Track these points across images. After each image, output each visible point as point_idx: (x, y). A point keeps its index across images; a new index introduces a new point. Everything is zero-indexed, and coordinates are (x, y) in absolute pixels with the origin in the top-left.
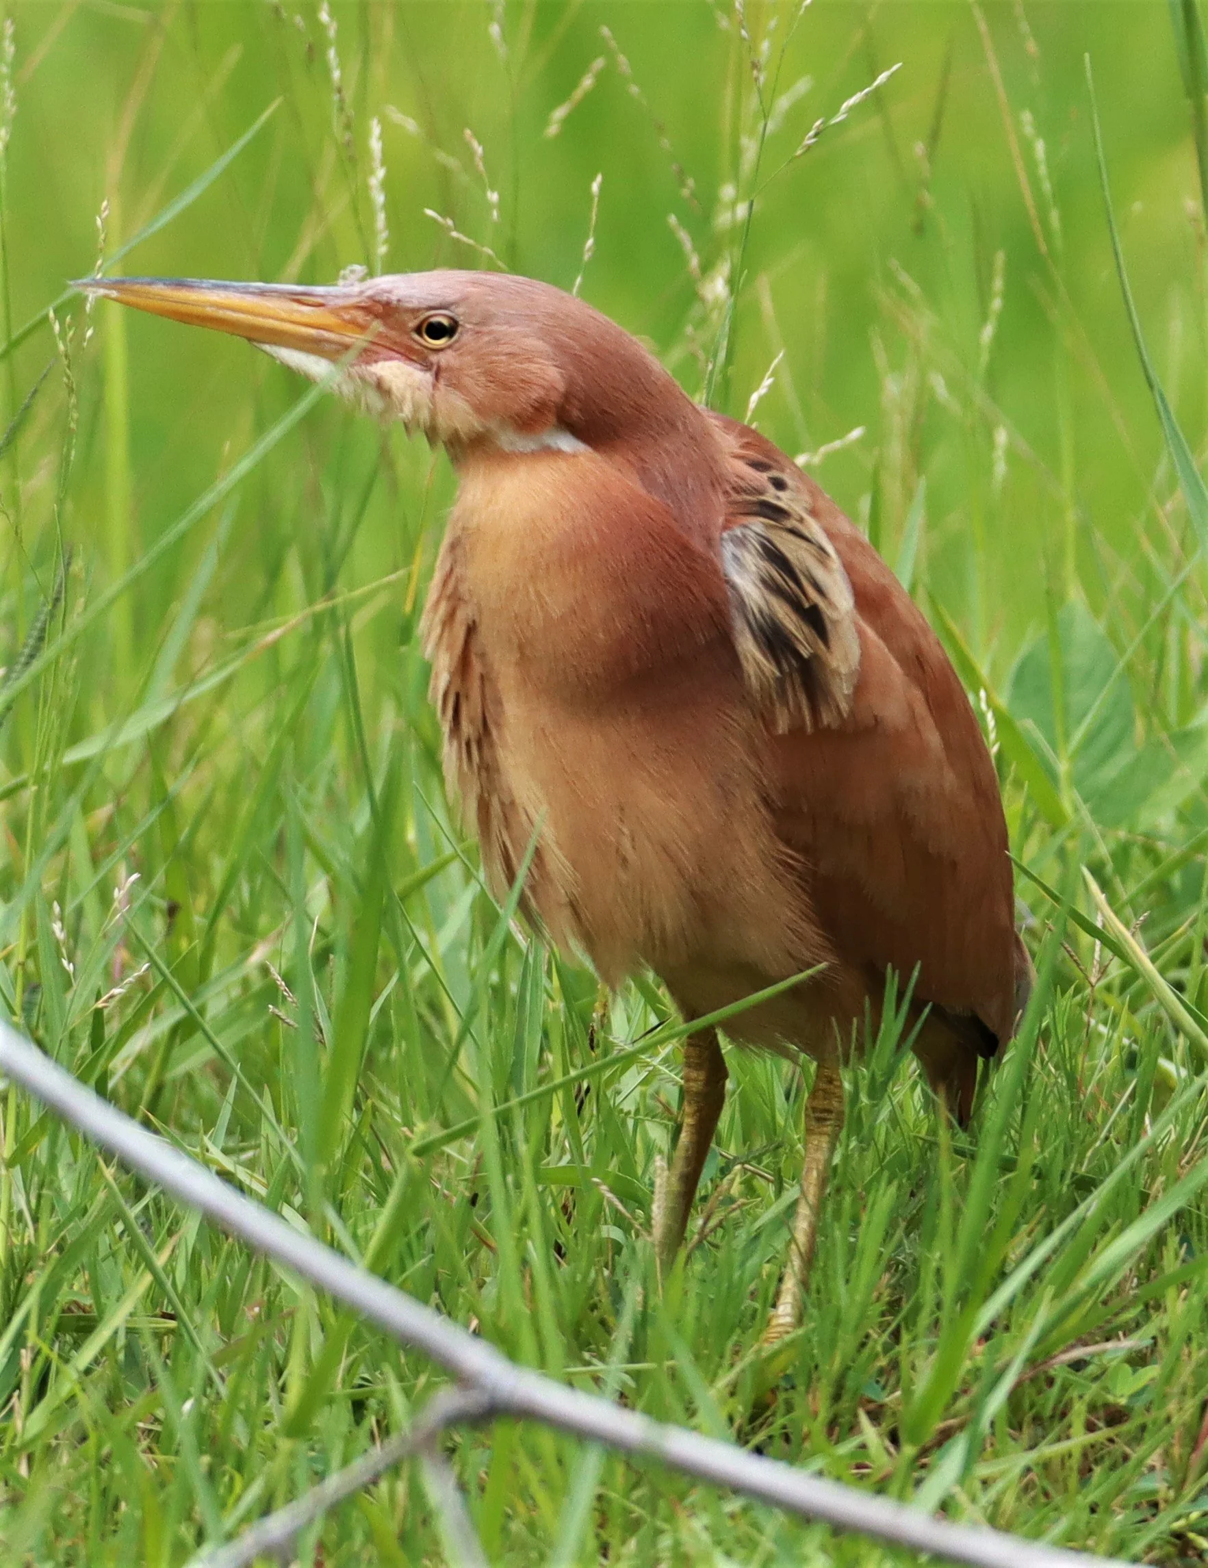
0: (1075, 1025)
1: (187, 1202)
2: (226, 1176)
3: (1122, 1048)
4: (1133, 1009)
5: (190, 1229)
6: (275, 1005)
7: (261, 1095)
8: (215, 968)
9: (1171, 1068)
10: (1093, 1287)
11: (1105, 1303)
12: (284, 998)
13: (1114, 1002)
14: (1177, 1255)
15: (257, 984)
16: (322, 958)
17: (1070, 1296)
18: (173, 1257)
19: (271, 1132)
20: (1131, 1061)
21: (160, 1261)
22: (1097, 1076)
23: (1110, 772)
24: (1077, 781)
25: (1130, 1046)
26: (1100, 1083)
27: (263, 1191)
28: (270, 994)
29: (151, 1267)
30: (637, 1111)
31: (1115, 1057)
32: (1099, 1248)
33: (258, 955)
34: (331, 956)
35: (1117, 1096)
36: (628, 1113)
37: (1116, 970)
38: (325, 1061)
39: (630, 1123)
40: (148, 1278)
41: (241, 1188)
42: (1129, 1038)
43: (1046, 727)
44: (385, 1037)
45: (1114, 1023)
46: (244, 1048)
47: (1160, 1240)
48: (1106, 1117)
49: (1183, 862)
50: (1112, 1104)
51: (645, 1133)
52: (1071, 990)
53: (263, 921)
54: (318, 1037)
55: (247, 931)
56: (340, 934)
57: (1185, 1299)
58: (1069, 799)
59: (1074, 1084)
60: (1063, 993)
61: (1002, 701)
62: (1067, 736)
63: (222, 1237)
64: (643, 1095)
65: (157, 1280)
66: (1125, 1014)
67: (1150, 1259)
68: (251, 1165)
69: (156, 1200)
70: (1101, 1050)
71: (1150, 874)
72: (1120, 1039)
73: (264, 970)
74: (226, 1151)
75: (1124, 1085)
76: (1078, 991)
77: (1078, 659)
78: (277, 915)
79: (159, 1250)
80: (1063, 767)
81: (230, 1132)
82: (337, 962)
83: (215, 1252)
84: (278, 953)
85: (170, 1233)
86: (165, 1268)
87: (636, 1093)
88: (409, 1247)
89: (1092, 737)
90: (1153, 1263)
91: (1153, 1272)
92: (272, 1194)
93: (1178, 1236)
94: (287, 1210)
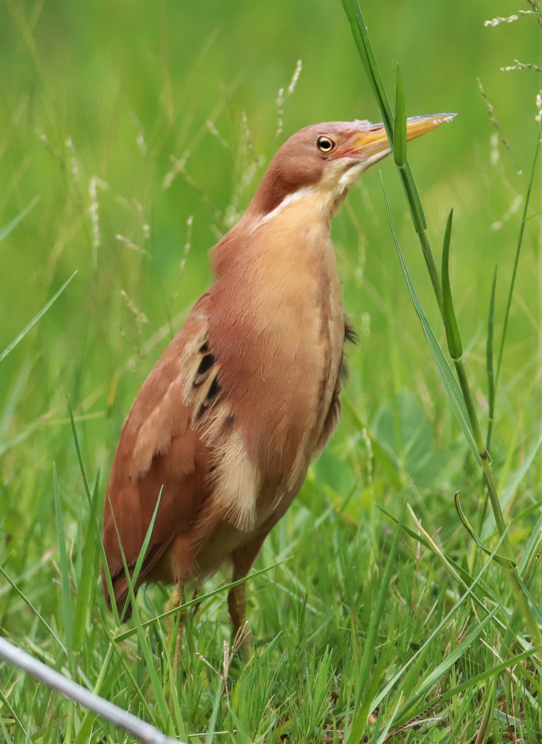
0: (410, 577)
1: (19, 667)
2: (36, 655)
3: (431, 587)
4: (435, 569)
5: (21, 678)
6: (56, 578)
8: (29, 562)
9: (453, 594)
10: (421, 694)
11: (427, 700)
12: (59, 575)
13: (427, 567)
14: (457, 678)
15: (47, 570)
17: (411, 698)
18: (13, 692)
20: (435, 592)
22: (420, 599)
23: (422, 463)
24: (408, 469)
25: (435, 584)
26: (422, 603)
27: (53, 662)
28: (53, 573)
29: (2, 698)
30: (217, 621)
31: (428, 591)
32: (424, 674)
33: (47, 557)
35: (429, 608)
36: (213, 622)
37: (427, 553)
39: (214, 626)
41: (43, 660)
42: (434, 581)
43: (393, 445)
45: (427, 575)
46: (42, 600)
47: (449, 671)
48: (425, 618)
50: (428, 611)
51: (221, 631)
52: (408, 562)
53: (47, 542)
55: (40, 546)
57: (461, 696)
58: (404, 478)
59: (410, 603)
60: (404, 563)
61: (374, 434)
62: (403, 448)
63: (34, 682)
64: (219, 614)
65: (5, 704)
66: (432, 571)
67: (445, 680)
68: (47, 649)
69: (6, 666)
70: (422, 588)
71: (440, 510)
72: (430, 582)
73: (50, 563)
74: (36, 643)
75: (432, 603)
76: (410, 562)
77: (406, 414)
79: (8, 688)
80: (401, 463)
81: (37, 635)
83: (33, 688)
85: (12, 681)
86: (9, 699)
87: (216, 614)
88: (117, 684)
89: (414, 448)
90: (448, 681)
91: (448, 686)
92: (57, 663)
93: (458, 670)
94: (63, 670)
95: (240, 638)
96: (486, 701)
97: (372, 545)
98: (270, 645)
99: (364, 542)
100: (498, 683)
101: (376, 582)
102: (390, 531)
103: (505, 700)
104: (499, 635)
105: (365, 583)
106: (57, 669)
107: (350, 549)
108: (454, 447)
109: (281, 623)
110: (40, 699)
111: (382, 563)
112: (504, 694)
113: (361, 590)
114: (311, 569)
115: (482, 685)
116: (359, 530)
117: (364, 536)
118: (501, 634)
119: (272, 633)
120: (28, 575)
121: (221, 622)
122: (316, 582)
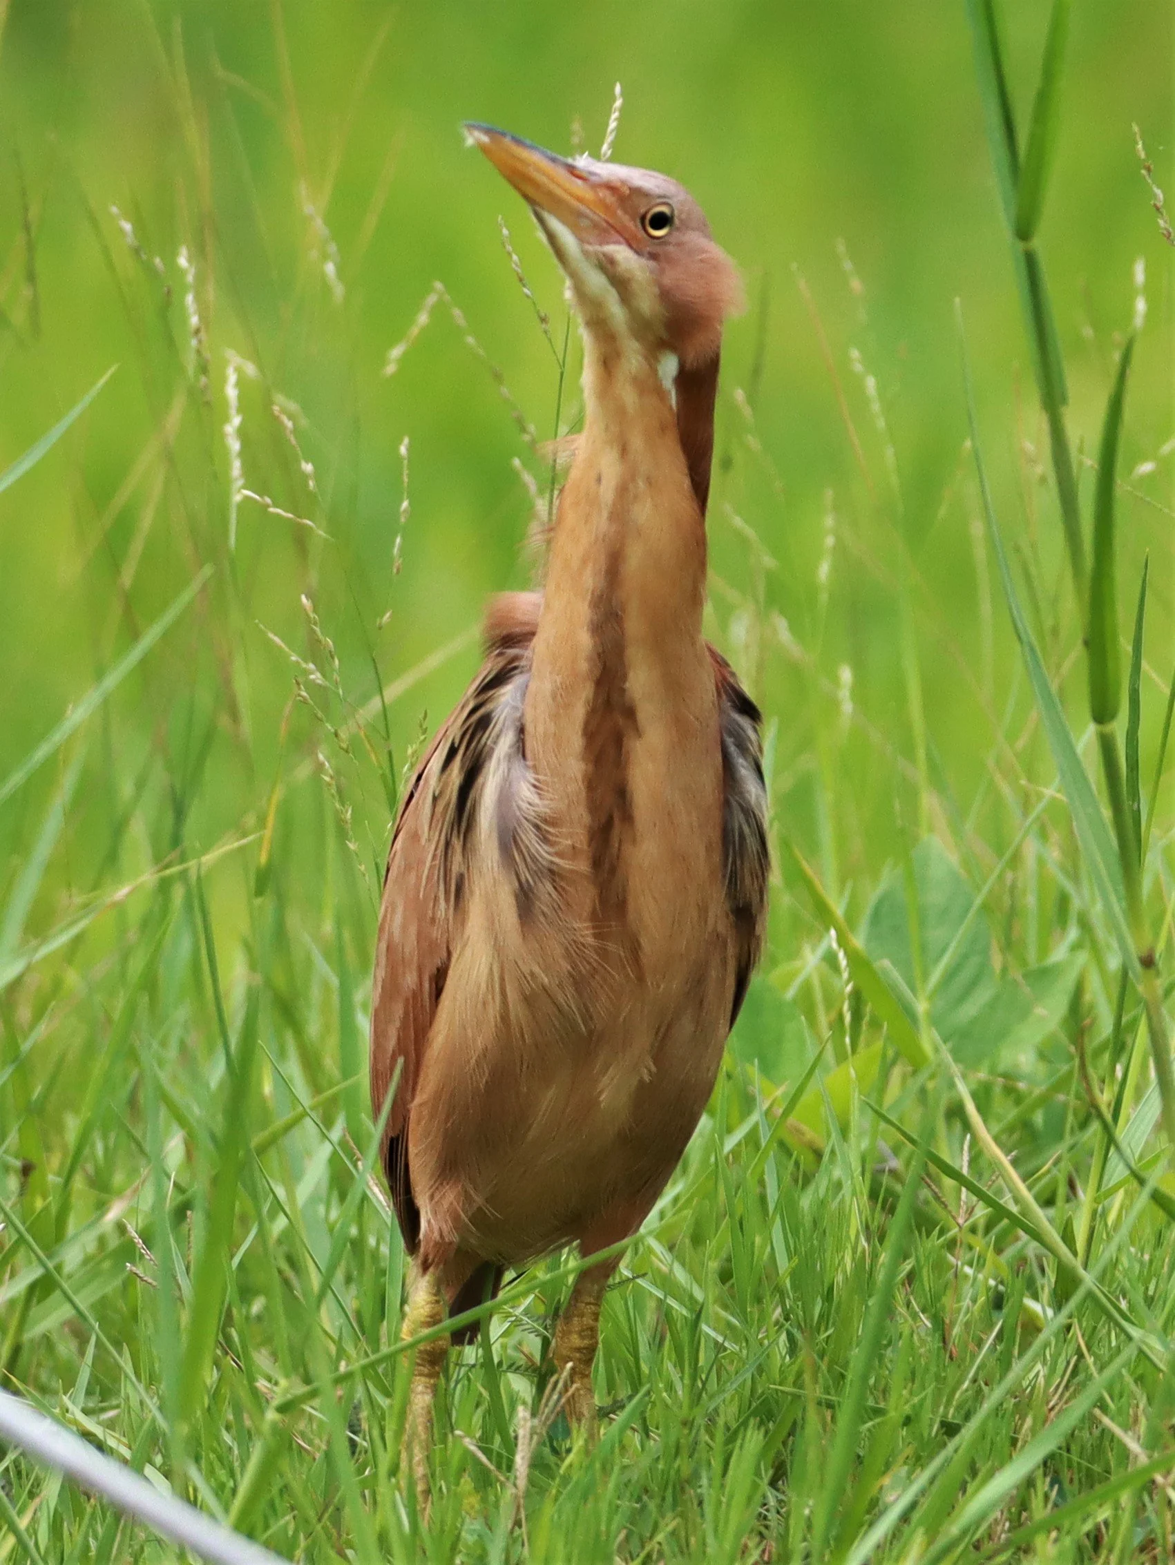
1: (48, 1463)
3: (988, 1289)
4: (999, 1250)
5: (51, 1490)
6: (133, 1263)
7: (120, 1353)
8: (71, 1227)
9: (1039, 1308)
10: (965, 1532)
11: (977, 1547)
12: (142, 1256)
13: (979, 1243)
14: (1046, 1497)
15: (114, 1242)
16: (181, 1213)
17: (941, 1542)
18: (34, 1520)
19: (132, 1390)
20: (998, 1302)
21: (23, 1523)
22: (962, 1318)
23: (970, 1009)
24: (937, 1021)
25: (996, 1287)
26: (967, 1325)
27: (127, 1454)
28: (127, 1252)
29: (13, 1529)
31: (982, 1300)
32: (970, 1488)
33: (114, 1213)
34: (189, 1213)
35: (984, 1337)
37: (982, 1212)
38: (185, 1318)
40: (11, 1541)
41: (100, 1447)
42: (995, 1279)
43: (905, 966)
44: (246, 1293)
45: (980, 1263)
46: (102, 1306)
47: (1029, 1483)
48: (974, 1357)
49: (1044, 1100)
50: (980, 1343)
51: (508, 1384)
52: (936, 1232)
53: (118, 1179)
54: (177, 1294)
55: (102, 1188)
56: (199, 1187)
57: (1056, 1540)
58: (928, 1039)
59: (941, 1328)
60: (928, 1235)
61: (858, 941)
62: (926, 975)
63: (83, 1498)
64: (507, 1346)
65: (20, 1540)
66: (990, 1254)
67: (1020, 1502)
68: (111, 1425)
69: (16, 1463)
70: (968, 1292)
71: (1012, 1113)
72: (986, 1280)
73: (121, 1228)
74: (86, 1412)
75: (991, 1326)
76: (942, 1233)
77: (935, 897)
78: (134, 1172)
79: (20, 1513)
80: (922, 1007)
81: (89, 1392)
82: (196, 1218)
83: (78, 1512)
84: (133, 1210)
85: (32, 1495)
86: (27, 1530)
87: (498, 1345)
88: (272, 1505)
89: (950, 975)
90: (1024, 1506)
91: (1024, 1514)
92: (134, 1456)
93: (1048, 1480)
94: (149, 1470)
95: (551, 1403)
96: (1110, 1551)
97: (854, 1193)
98: (620, 1418)
99: (839, 1186)
100: (1140, 1509)
101: (864, 1276)
102: (896, 1163)
103: (1154, 1549)
104: (1143, 1403)
105: (840, 1278)
106: (135, 1466)
107: (806, 1202)
108: (1043, 976)
109: (645, 1368)
110: (96, 1538)
111: (877, 1235)
112: (1153, 1536)
113: (828, 1296)
114: (718, 1245)
115: (1104, 1514)
116: (826, 1158)
117: (837, 1173)
118: (1148, 1399)
119: (623, 1392)
120: (72, 1257)
121: (510, 1366)
122: (725, 1276)
